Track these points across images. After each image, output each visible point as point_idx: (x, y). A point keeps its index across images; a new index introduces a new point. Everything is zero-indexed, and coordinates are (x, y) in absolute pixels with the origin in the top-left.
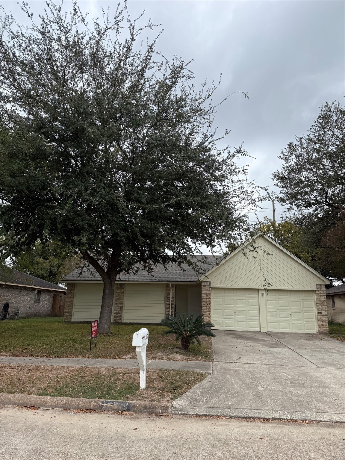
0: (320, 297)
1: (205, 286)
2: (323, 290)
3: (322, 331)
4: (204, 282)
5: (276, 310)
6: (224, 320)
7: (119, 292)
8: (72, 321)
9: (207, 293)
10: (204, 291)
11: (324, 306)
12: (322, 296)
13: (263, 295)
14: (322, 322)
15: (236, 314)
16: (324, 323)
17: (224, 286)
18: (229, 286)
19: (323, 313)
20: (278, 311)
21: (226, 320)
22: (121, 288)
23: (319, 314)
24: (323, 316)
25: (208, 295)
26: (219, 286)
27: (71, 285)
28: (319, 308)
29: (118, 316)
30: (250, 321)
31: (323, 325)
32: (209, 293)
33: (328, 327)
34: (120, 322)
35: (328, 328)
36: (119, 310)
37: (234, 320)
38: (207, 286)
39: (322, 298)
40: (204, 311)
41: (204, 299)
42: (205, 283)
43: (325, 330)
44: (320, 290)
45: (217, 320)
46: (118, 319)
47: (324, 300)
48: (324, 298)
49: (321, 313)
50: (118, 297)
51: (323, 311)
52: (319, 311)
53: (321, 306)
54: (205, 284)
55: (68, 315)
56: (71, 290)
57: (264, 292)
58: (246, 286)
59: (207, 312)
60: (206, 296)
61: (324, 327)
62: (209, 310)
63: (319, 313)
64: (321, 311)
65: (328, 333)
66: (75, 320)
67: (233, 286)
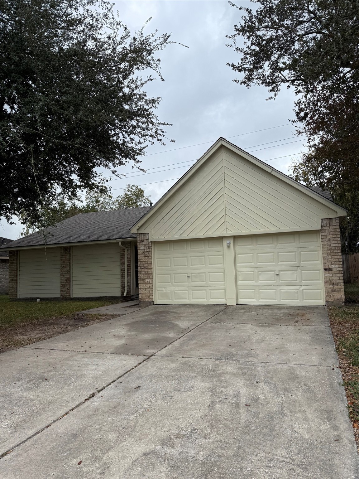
0: (329, 241)
1: (142, 241)
2: (335, 227)
3: (332, 302)
4: (141, 235)
5: (252, 269)
6: (173, 289)
7: (64, 258)
8: (18, 297)
9: (146, 250)
10: (141, 248)
11: (335, 257)
12: (332, 239)
13: (229, 247)
14: (333, 284)
15: (190, 279)
16: (336, 287)
17: (169, 238)
18: (176, 237)
19: (334, 270)
20: (256, 270)
21: (176, 289)
22: (66, 253)
23: (327, 272)
24: (334, 275)
25: (148, 254)
26: (162, 238)
27: (13, 253)
28: (326, 260)
29: (64, 289)
30: (210, 288)
31: (333, 291)
32: (148, 250)
33: (343, 293)
34: (67, 297)
35: (343, 297)
36: (66, 282)
37: (187, 289)
38: (145, 241)
39: (333, 242)
40: (142, 278)
41: (142, 260)
42: (143, 236)
43: (338, 299)
44: (328, 228)
45: (163, 289)
46: (65, 293)
47: (337, 245)
48: (336, 242)
49: (330, 269)
50: (63, 266)
51: (333, 266)
52: (327, 267)
53: (330, 257)
54: (142, 238)
55: (13, 290)
56: (14, 260)
57: (232, 241)
58: (201, 235)
59: (146, 280)
60: (143, 255)
61: (336, 293)
62: (150, 275)
63: (325, 270)
64: (330, 267)
65: (344, 304)
66: (21, 296)
67: (182, 236)
